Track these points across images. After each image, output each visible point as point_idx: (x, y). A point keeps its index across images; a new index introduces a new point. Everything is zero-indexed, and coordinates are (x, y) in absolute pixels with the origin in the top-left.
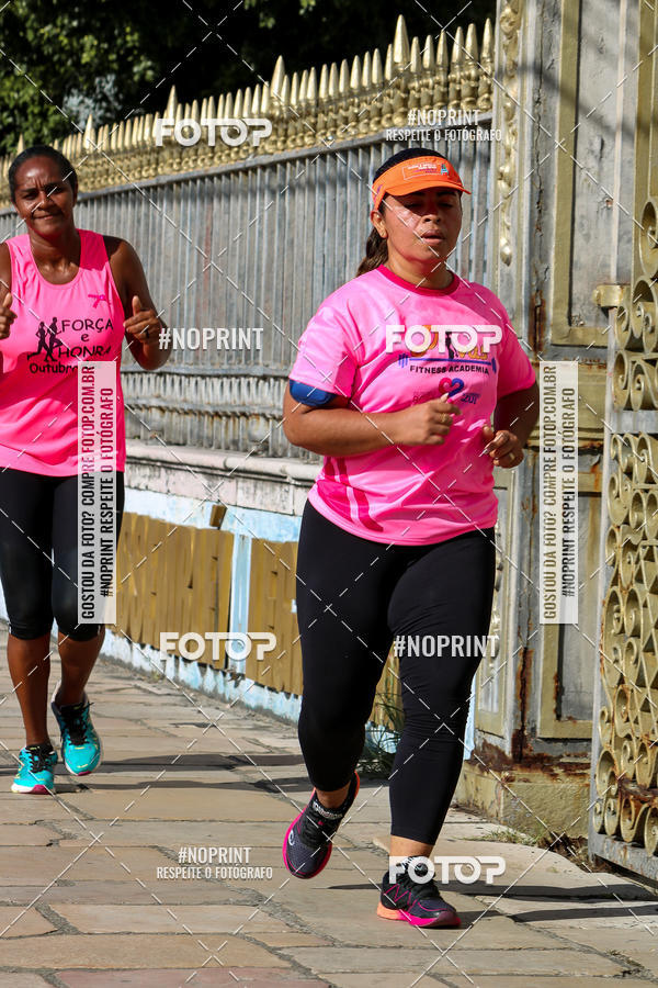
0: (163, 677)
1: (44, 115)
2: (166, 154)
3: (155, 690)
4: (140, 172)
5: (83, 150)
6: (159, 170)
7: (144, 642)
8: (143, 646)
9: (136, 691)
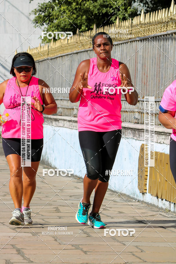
0: (170, 211)
1: (126, 10)
2: (170, 23)
3: (167, 215)
4: (161, 29)
5: (140, 21)
6: (168, 28)
7: (163, 198)
8: (162, 200)
9: (160, 216)
